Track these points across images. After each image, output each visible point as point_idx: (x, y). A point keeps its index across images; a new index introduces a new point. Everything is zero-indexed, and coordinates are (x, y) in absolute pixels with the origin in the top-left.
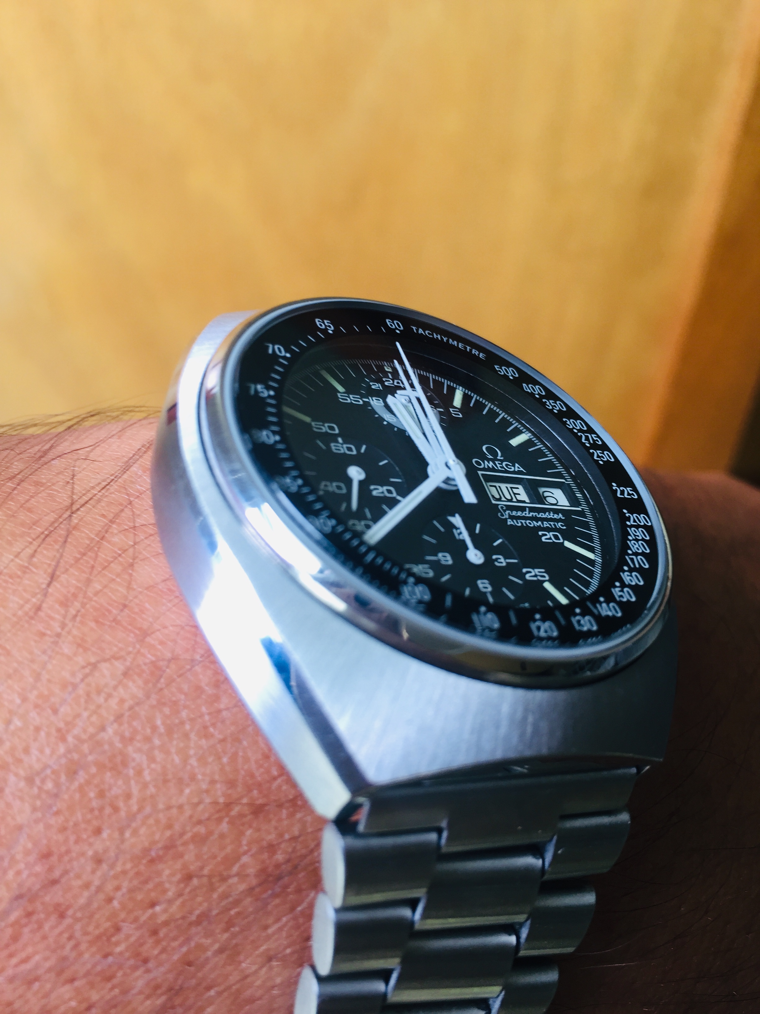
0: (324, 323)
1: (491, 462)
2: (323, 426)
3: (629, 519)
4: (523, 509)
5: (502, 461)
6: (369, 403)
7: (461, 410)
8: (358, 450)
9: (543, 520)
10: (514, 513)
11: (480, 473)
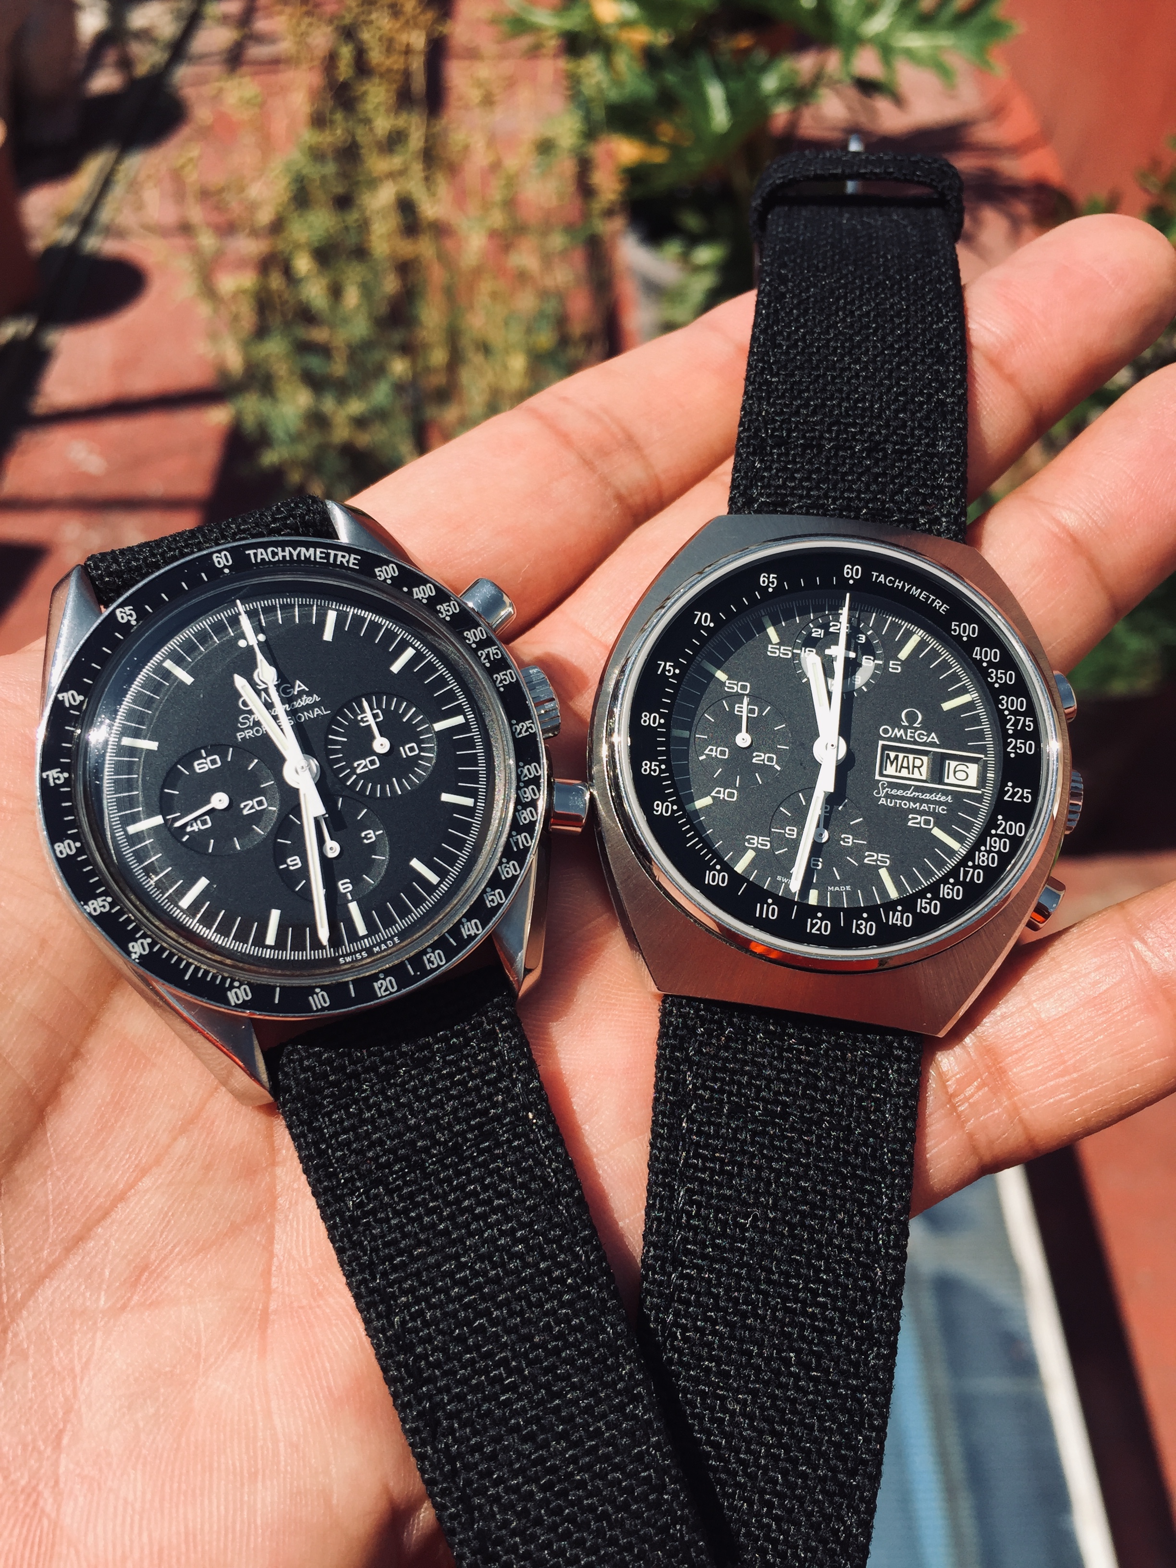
1: (902, 731)
2: (737, 685)
3: (997, 827)
4: (906, 787)
5: (916, 729)
6: (799, 657)
7: (904, 663)
8: (761, 711)
9: (923, 801)
10: (894, 792)
11: (881, 743)
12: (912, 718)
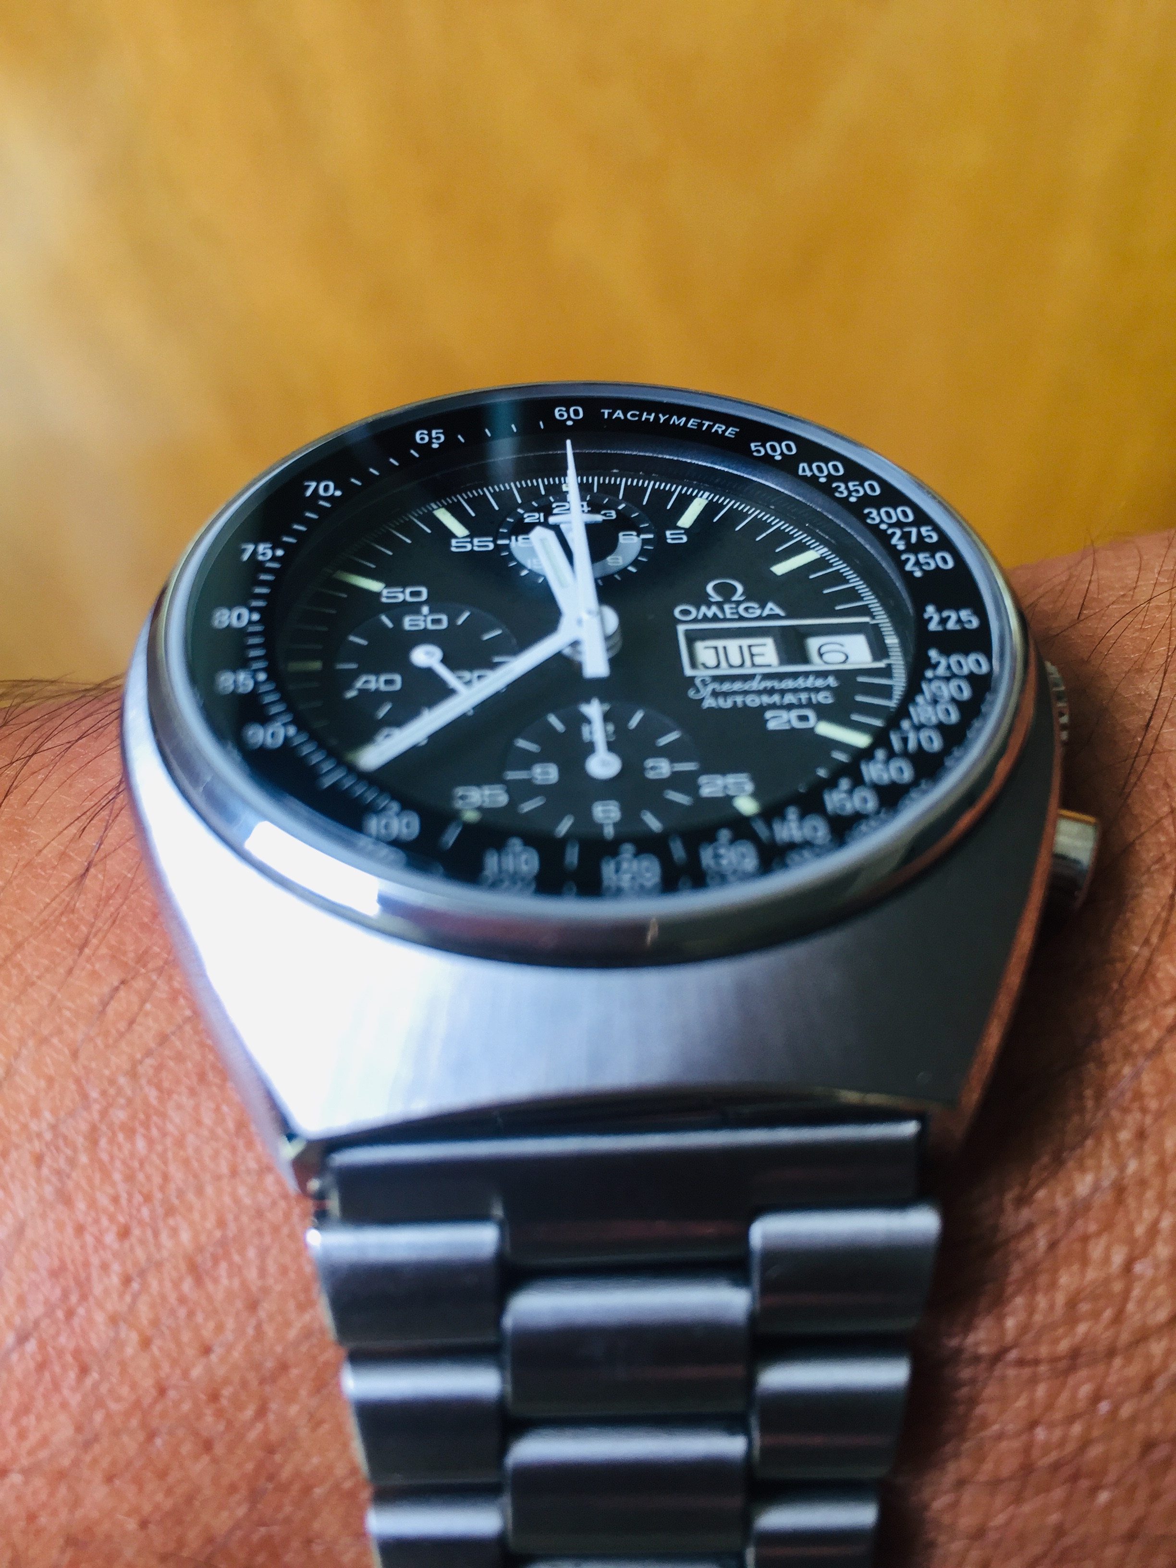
0: (429, 435)
1: (714, 608)
2: (403, 592)
3: (935, 667)
4: (746, 678)
5: (738, 603)
6: (507, 547)
7: (689, 531)
8: (452, 621)
9: (783, 692)
10: (726, 687)
11: (681, 629)
12: (726, 592)
